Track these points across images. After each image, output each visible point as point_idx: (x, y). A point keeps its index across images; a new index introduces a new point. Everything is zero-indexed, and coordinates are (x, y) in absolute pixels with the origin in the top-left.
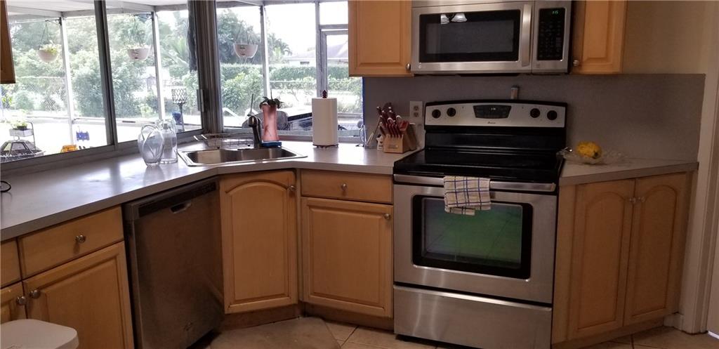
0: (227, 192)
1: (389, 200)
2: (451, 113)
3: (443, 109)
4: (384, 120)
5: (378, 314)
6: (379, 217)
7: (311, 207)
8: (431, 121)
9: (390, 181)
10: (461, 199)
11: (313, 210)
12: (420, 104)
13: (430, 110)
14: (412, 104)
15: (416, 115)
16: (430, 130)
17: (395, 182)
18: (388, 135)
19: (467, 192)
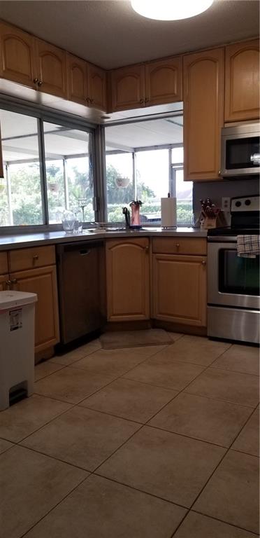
0: (110, 249)
1: (205, 253)
2: (248, 203)
3: (243, 201)
4: (204, 208)
5: (197, 324)
6: (199, 264)
7: (158, 259)
8: (235, 209)
9: (205, 241)
10: (247, 248)
11: (160, 262)
12: (228, 199)
13: (234, 202)
14: (224, 199)
15: (226, 206)
16: (234, 214)
17: (209, 241)
18: (207, 218)
19: (251, 244)
